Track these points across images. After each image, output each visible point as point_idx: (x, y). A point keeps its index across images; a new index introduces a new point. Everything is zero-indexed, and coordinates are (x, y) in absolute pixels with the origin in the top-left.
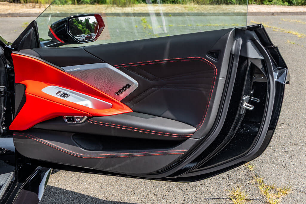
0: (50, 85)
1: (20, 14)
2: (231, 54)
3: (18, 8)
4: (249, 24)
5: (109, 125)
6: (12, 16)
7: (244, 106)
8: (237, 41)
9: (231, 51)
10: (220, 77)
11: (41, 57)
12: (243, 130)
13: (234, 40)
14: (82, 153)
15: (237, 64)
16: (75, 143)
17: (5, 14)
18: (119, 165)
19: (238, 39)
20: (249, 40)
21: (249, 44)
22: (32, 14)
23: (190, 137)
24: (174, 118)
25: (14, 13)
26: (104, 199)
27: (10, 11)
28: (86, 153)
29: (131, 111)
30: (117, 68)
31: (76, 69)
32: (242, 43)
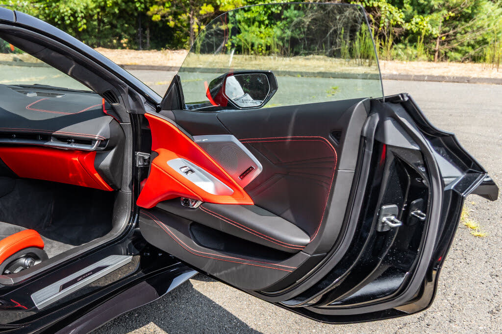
0: (180, 158)
1: (335, 74)
2: (362, 136)
3: (335, 65)
4: (388, 93)
5: (217, 215)
6: (323, 77)
7: (384, 219)
8: (372, 117)
9: (362, 131)
10: (340, 168)
11: (176, 121)
12: (391, 259)
13: (368, 117)
14: (193, 248)
15: (371, 152)
16: (191, 234)
17: (314, 73)
18: (226, 271)
19: (373, 115)
20: (388, 118)
21: (389, 124)
22: (354, 74)
23: (301, 250)
24: (294, 221)
25: (327, 71)
26: (254, 327)
27: (322, 70)
28: (198, 249)
29: (252, 203)
30: (243, 144)
31: (204, 140)
32: (379, 121)
